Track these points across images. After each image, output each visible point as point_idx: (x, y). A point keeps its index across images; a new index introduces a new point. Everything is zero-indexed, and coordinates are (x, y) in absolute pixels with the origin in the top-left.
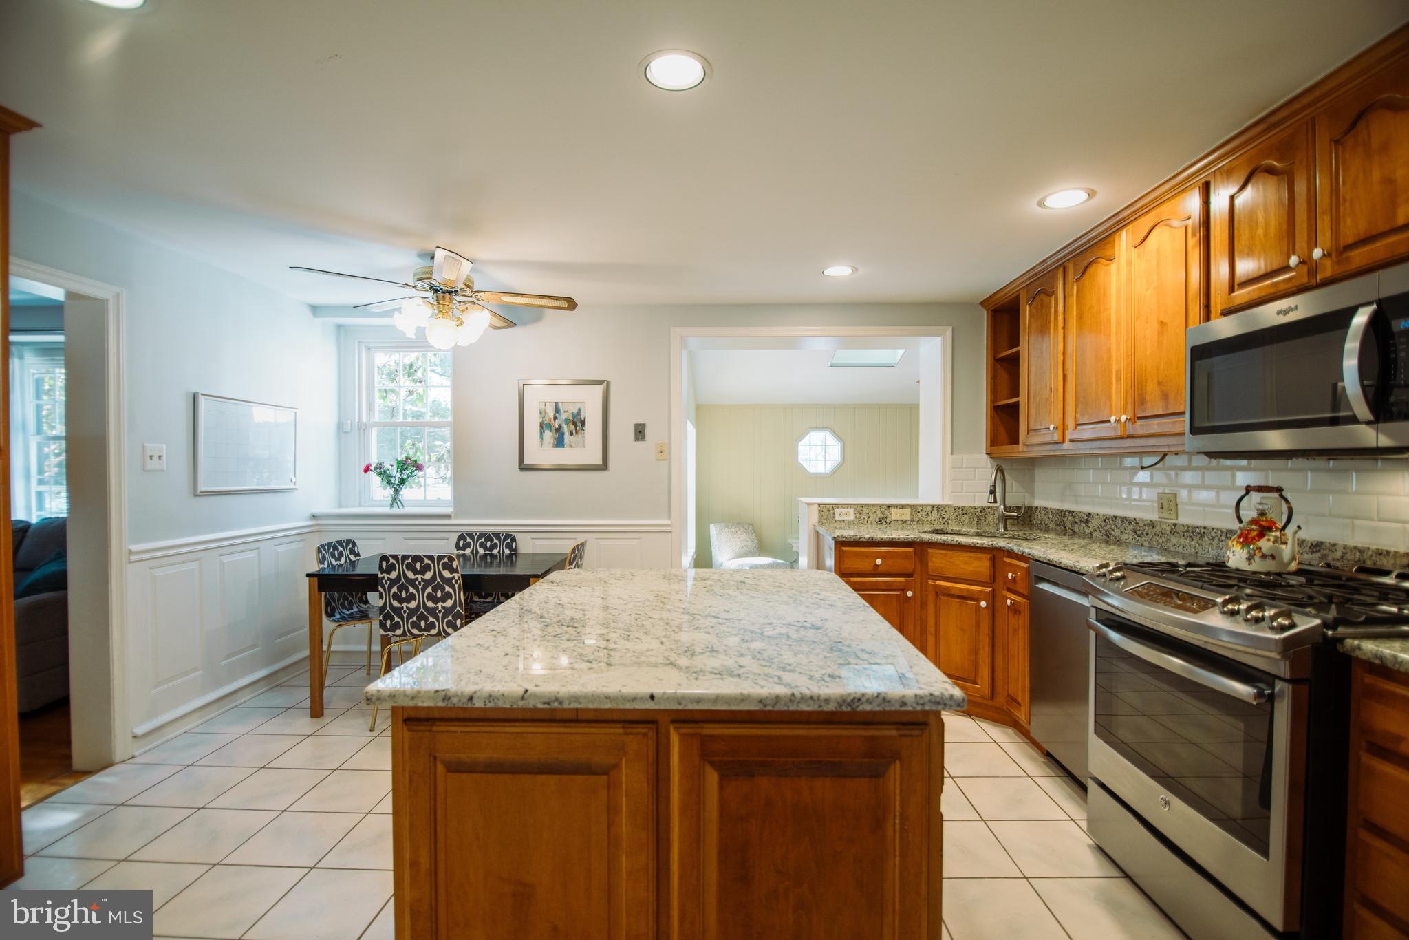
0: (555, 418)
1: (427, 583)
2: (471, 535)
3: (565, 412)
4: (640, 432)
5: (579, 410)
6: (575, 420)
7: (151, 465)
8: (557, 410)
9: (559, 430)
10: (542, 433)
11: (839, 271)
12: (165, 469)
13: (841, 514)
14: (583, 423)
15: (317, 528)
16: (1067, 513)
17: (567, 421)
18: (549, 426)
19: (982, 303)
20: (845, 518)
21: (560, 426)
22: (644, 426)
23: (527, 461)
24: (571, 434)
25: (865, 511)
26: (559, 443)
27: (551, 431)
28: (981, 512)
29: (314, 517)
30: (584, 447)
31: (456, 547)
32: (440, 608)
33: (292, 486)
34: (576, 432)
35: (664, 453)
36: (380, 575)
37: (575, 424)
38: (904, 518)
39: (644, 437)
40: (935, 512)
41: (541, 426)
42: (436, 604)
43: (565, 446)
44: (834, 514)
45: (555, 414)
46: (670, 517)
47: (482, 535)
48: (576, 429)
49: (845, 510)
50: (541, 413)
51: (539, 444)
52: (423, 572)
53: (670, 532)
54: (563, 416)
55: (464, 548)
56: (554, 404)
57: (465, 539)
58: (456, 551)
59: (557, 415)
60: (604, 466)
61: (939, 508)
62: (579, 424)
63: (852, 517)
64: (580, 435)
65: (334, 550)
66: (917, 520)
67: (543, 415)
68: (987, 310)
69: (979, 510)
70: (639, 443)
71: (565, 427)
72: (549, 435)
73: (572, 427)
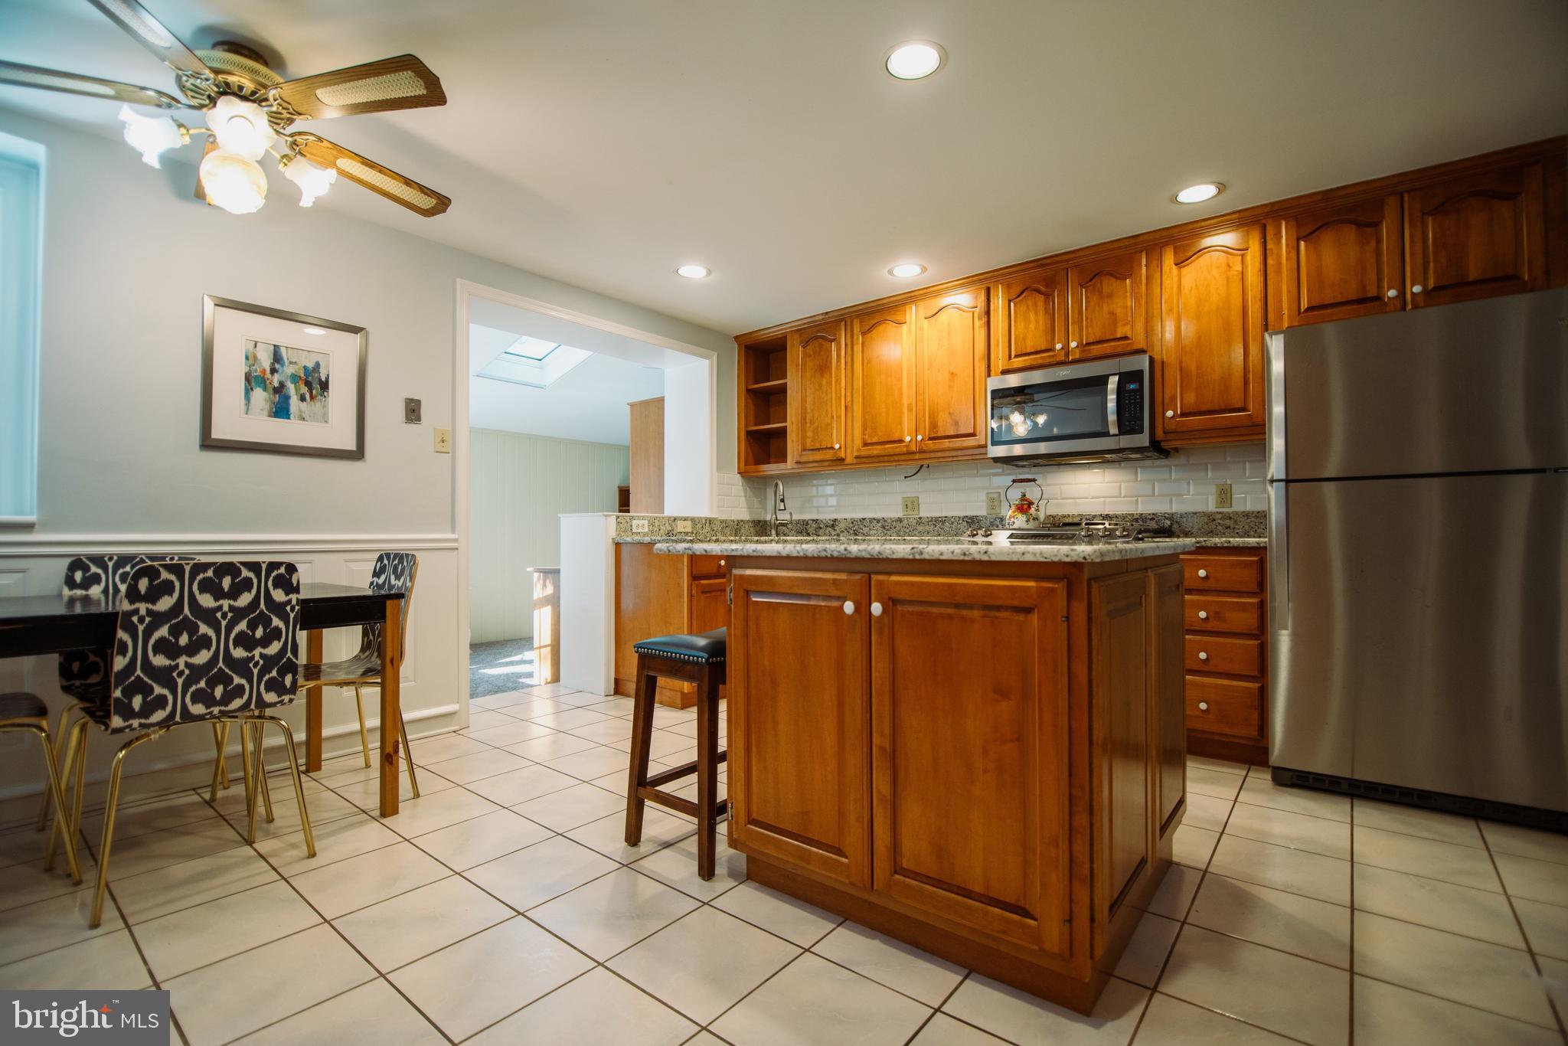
0: (273, 371)
1: (239, 614)
3: (291, 363)
4: (413, 411)
5: (318, 364)
6: (310, 379)
8: (277, 357)
9: (280, 389)
10: (248, 390)
13: (638, 526)
14: (325, 386)
16: (810, 522)
17: (295, 378)
18: (262, 382)
19: (736, 338)
20: (640, 530)
21: (282, 385)
22: (418, 402)
23: (217, 433)
24: (303, 399)
25: (657, 523)
26: (281, 410)
27: (265, 390)
28: (737, 525)
30: (326, 422)
32: (257, 658)
34: (312, 398)
35: (445, 443)
37: (308, 384)
38: (687, 530)
39: (418, 419)
40: (708, 524)
41: (248, 378)
42: (250, 651)
43: (291, 417)
44: (631, 526)
45: (273, 364)
46: (453, 531)
48: (311, 394)
49: (641, 522)
50: (247, 358)
51: (243, 408)
53: (457, 549)
54: (289, 370)
55: (84, 585)
56: (272, 348)
57: (87, 569)
58: (66, 593)
59: (277, 366)
60: (358, 454)
61: (710, 521)
62: (317, 386)
63: (646, 530)
64: (318, 404)
66: (695, 532)
67: (251, 361)
68: (739, 345)
69: (736, 523)
70: (412, 427)
71: (291, 388)
72: (259, 395)
73: (304, 389)
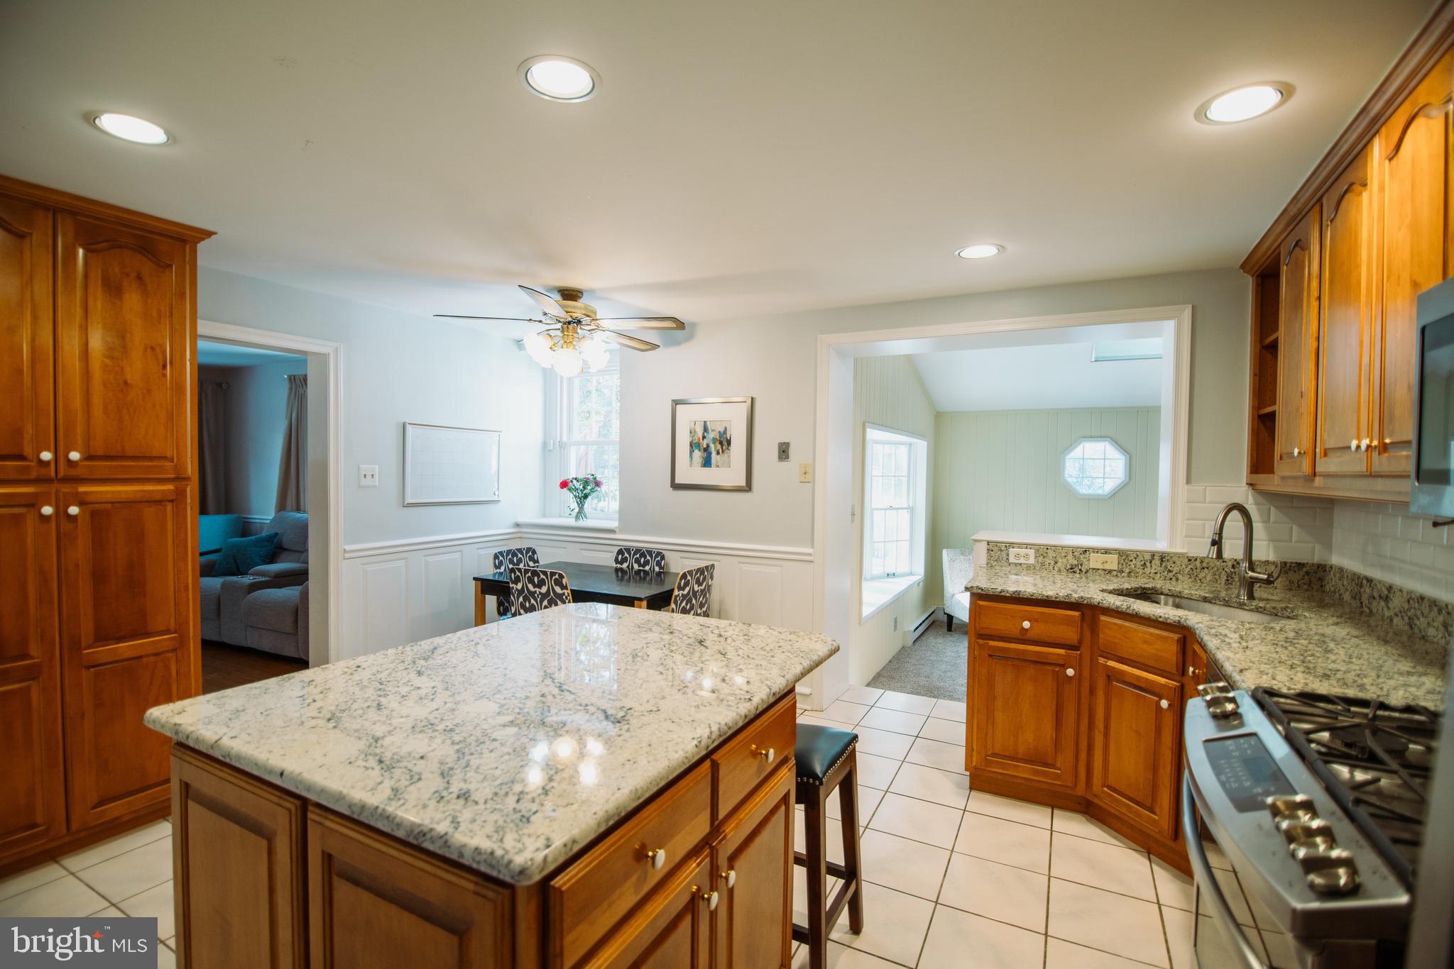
0: (704, 437)
2: (628, 550)
3: (712, 431)
4: (784, 451)
5: (726, 429)
6: (722, 439)
7: (364, 482)
8: (706, 429)
9: (707, 449)
10: (692, 452)
11: (980, 251)
12: (377, 485)
13: (1017, 556)
14: (729, 442)
15: (519, 535)
16: (1365, 582)
17: (714, 440)
18: (698, 445)
19: (1243, 266)
20: (1022, 561)
21: (708, 446)
22: (787, 445)
23: (677, 481)
24: (718, 453)
25: (1051, 554)
26: (707, 463)
27: (700, 451)
28: (1233, 567)
29: (518, 525)
30: (730, 467)
31: (615, 561)
33: (495, 498)
34: (723, 452)
35: (807, 475)
36: (511, 585)
37: (721, 443)
38: (1107, 567)
39: (787, 457)
40: (1157, 561)
41: (691, 446)
43: (712, 466)
44: (1008, 555)
45: (703, 433)
46: (813, 547)
47: (638, 551)
48: (722, 448)
49: (1023, 551)
50: (691, 432)
51: (689, 463)
52: (540, 585)
53: (812, 561)
54: (711, 435)
55: (621, 563)
56: (703, 423)
57: (623, 554)
58: (614, 565)
59: (705, 434)
60: (748, 487)
61: (1163, 557)
62: (725, 443)
63: (1032, 561)
64: (726, 455)
65: (513, 556)
66: (1127, 571)
67: (693, 434)
68: (1252, 276)
69: (1230, 564)
70: (784, 464)
71: (712, 446)
72: (698, 454)
73: (719, 447)
